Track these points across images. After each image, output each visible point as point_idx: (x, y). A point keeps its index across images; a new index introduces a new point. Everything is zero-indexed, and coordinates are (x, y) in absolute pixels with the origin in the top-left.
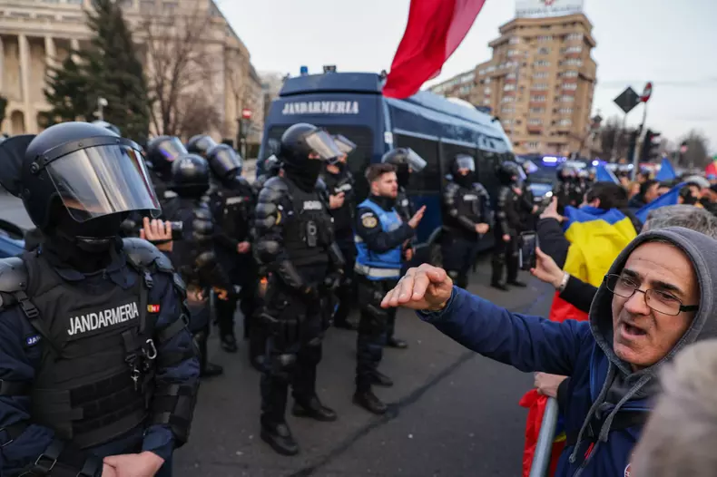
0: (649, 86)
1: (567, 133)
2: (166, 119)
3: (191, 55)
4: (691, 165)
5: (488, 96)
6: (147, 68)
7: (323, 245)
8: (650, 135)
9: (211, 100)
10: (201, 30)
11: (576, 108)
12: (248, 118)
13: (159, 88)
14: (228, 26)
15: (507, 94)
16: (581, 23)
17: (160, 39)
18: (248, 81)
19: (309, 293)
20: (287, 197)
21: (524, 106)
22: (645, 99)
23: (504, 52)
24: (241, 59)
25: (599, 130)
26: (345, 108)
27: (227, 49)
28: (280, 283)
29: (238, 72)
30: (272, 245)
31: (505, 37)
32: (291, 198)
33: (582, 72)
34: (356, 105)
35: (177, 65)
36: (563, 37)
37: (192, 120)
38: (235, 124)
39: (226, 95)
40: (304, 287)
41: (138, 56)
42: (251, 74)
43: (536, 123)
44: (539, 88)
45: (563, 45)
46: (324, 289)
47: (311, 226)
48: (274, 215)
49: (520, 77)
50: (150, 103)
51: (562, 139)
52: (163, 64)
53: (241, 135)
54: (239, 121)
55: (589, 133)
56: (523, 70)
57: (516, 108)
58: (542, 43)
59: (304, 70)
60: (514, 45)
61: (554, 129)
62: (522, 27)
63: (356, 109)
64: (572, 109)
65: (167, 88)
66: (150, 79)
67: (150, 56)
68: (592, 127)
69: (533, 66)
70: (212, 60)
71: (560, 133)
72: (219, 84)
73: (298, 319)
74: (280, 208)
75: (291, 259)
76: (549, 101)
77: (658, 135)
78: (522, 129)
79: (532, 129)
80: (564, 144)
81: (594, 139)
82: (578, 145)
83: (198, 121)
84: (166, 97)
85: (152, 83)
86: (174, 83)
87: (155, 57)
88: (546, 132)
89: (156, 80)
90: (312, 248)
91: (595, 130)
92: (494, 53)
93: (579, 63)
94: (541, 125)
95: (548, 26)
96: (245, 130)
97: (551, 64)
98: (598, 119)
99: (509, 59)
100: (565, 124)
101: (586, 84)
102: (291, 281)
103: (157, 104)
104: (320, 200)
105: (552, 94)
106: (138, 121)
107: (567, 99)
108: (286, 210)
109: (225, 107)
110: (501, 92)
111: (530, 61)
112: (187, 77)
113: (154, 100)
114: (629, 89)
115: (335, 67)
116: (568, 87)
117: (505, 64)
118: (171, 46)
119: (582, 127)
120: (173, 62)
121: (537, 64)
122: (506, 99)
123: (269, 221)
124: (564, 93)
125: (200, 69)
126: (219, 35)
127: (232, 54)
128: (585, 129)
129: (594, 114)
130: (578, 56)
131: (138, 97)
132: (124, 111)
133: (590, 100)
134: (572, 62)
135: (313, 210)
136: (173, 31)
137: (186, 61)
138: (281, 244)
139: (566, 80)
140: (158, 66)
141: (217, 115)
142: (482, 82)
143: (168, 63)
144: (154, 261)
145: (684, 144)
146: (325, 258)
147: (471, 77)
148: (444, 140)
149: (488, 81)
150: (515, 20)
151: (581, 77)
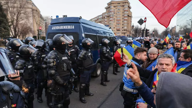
0: (146, 18)
1: (126, 30)
2: (15, 31)
3: (22, 12)
4: (155, 37)
5: (106, 21)
6: (8, 16)
7: (69, 70)
8: (147, 30)
9: (29, 25)
10: (25, 4)
11: (128, 24)
12: (41, 29)
13: (12, 22)
14: (33, 3)
15: (111, 20)
16: (127, 3)
17: (12, 7)
18: (40, 19)
19: (65, 85)
20: (57, 56)
21: (115, 23)
22: (145, 22)
23: (109, 10)
24: (37, 13)
25: (134, 29)
26: (70, 27)
27: (33, 10)
28: (56, 83)
29: (37, 16)
30: (53, 72)
31: (109, 6)
32: (58, 57)
33: (128, 15)
34: (73, 26)
35: (18, 15)
36: (123, 6)
37: (23, 31)
38: (37, 31)
39: (33, 23)
40: (64, 83)
41: (5, 12)
42: (41, 17)
43: (118, 28)
44: (118, 19)
45: (124, 8)
46: (70, 83)
47: (65, 65)
48: (53, 62)
49: (114, 16)
50: (10, 26)
51: (125, 32)
52: (13, 14)
53: (39, 34)
54: (38, 30)
55: (131, 30)
56: (114, 15)
57: (113, 24)
58: (118, 7)
59: (57, 17)
60: (111, 8)
61: (123, 29)
62: (113, 4)
63: (73, 27)
64: (127, 24)
65: (15, 22)
66: (9, 19)
67: (9, 12)
68: (132, 28)
69: (116, 13)
70: (29, 13)
71: (125, 30)
72: (31, 20)
73: (62, 93)
74: (55, 60)
75: (59, 75)
76: (121, 22)
77: (149, 30)
78: (115, 29)
79: (118, 29)
80: (126, 33)
81: (133, 31)
82: (129, 33)
83: (25, 31)
84: (14, 24)
85: (10, 20)
86: (17, 20)
87: (11, 12)
88: (121, 30)
89: (11, 19)
90: (65, 71)
91: (133, 29)
92: (107, 10)
93: (128, 12)
94: (120, 28)
95: (119, 3)
96: (40, 33)
97: (121, 13)
98: (133, 26)
99: (111, 12)
100: (125, 28)
101: (130, 18)
102: (60, 82)
103: (12, 26)
104: (67, 56)
105: (122, 20)
106: (6, 32)
107: (125, 21)
108: (57, 61)
109: (33, 27)
110: (109, 20)
111: (116, 12)
112: (21, 18)
113: (11, 25)
114: (141, 19)
115: (66, 16)
116: (125, 18)
117: (110, 13)
118: (15, 9)
119: (130, 28)
120: (16, 14)
121: (117, 13)
122: (111, 22)
123: (52, 64)
124: (125, 20)
125: (25, 16)
126: (30, 6)
127: (35, 11)
128: (130, 29)
129: (132, 25)
130: (127, 11)
131: (6, 25)
132: (1, 29)
133: (131, 22)
134: (126, 12)
135: (65, 60)
136: (16, 5)
137: (21, 14)
138: (56, 71)
139: (125, 17)
140: (11, 15)
141: (31, 29)
142: (104, 18)
143: (15, 14)
144: (13, 88)
145: (153, 32)
146: (69, 73)
147: (101, 16)
148: (98, 35)
149: (106, 17)
150: (111, 2)
151: (128, 16)
